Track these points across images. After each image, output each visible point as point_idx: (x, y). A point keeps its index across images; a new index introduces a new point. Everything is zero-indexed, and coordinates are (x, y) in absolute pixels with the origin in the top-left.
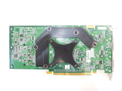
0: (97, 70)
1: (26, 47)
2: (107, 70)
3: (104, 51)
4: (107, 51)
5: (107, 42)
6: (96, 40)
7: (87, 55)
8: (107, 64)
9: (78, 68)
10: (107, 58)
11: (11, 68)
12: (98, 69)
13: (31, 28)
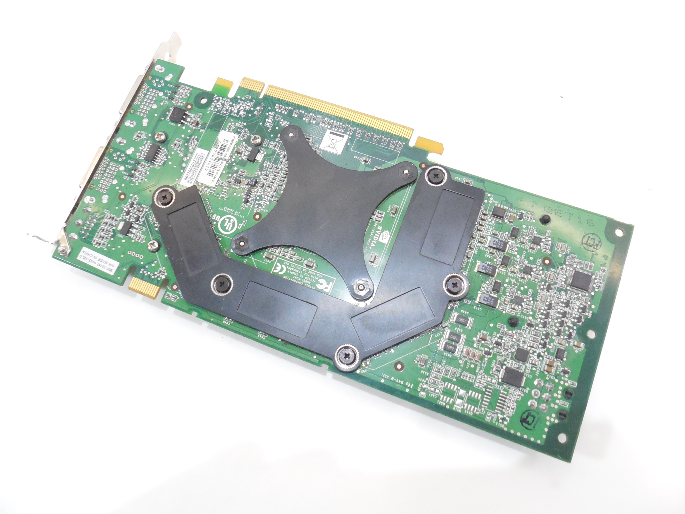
0: (209, 88)
1: (508, 310)
2: (168, 78)
3: (142, 156)
4: (130, 152)
5: (111, 190)
6: (152, 219)
7: (221, 166)
8: (158, 101)
9: (285, 123)
10: (145, 122)
11: (628, 229)
12: (203, 94)
13: (444, 401)
